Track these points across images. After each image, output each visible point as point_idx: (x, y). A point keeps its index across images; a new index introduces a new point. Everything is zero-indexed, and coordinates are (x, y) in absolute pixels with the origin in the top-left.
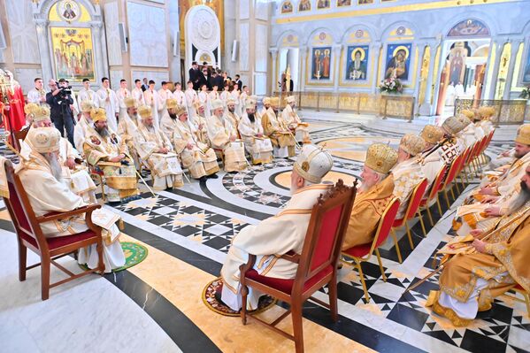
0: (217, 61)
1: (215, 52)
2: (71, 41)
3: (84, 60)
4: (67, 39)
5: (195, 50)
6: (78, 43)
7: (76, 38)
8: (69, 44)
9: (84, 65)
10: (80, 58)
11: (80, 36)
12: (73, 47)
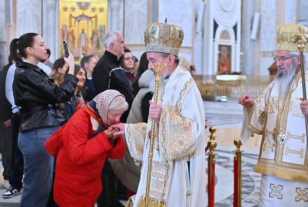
0: (236, 39)
1: (235, 28)
2: (82, 16)
3: (95, 39)
4: (78, 12)
5: (216, 26)
6: (91, 18)
7: (88, 12)
8: (78, 19)
9: (95, 45)
10: (90, 35)
11: (94, 10)
12: (84, 22)
